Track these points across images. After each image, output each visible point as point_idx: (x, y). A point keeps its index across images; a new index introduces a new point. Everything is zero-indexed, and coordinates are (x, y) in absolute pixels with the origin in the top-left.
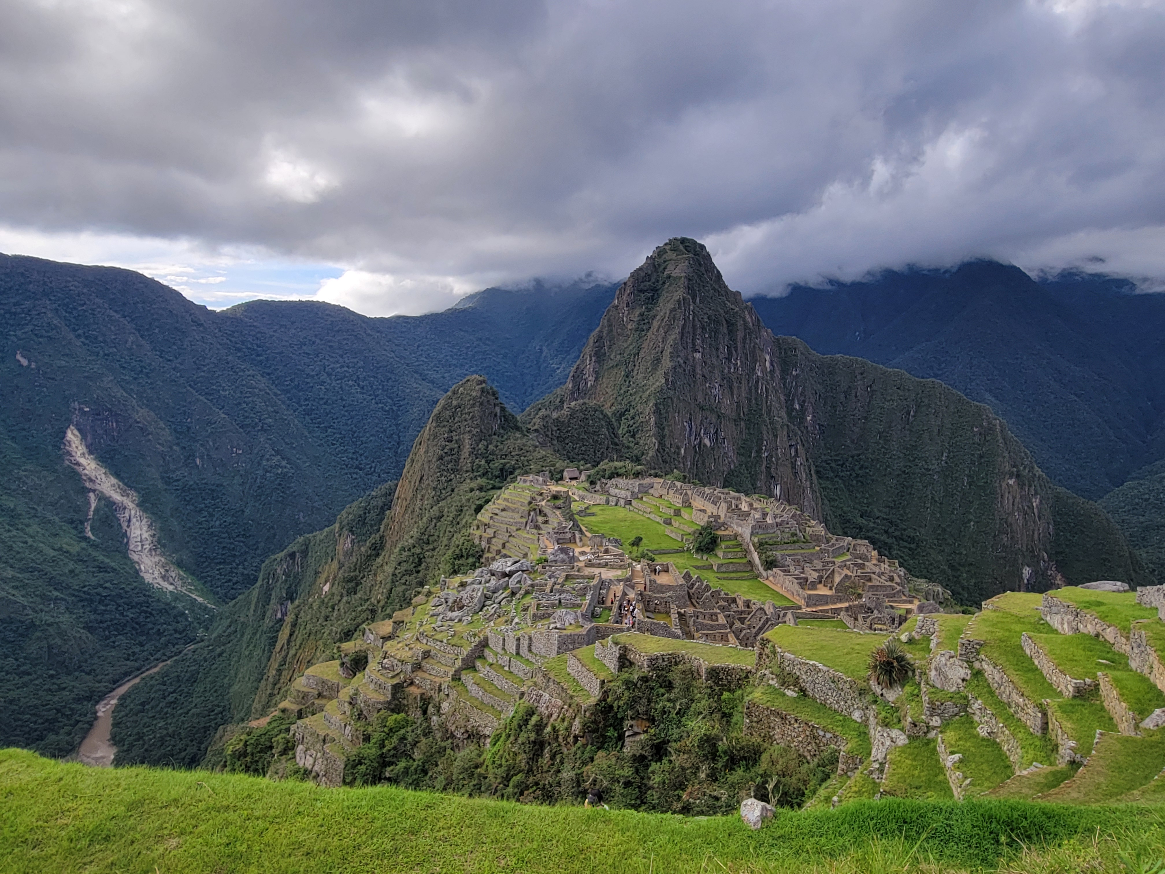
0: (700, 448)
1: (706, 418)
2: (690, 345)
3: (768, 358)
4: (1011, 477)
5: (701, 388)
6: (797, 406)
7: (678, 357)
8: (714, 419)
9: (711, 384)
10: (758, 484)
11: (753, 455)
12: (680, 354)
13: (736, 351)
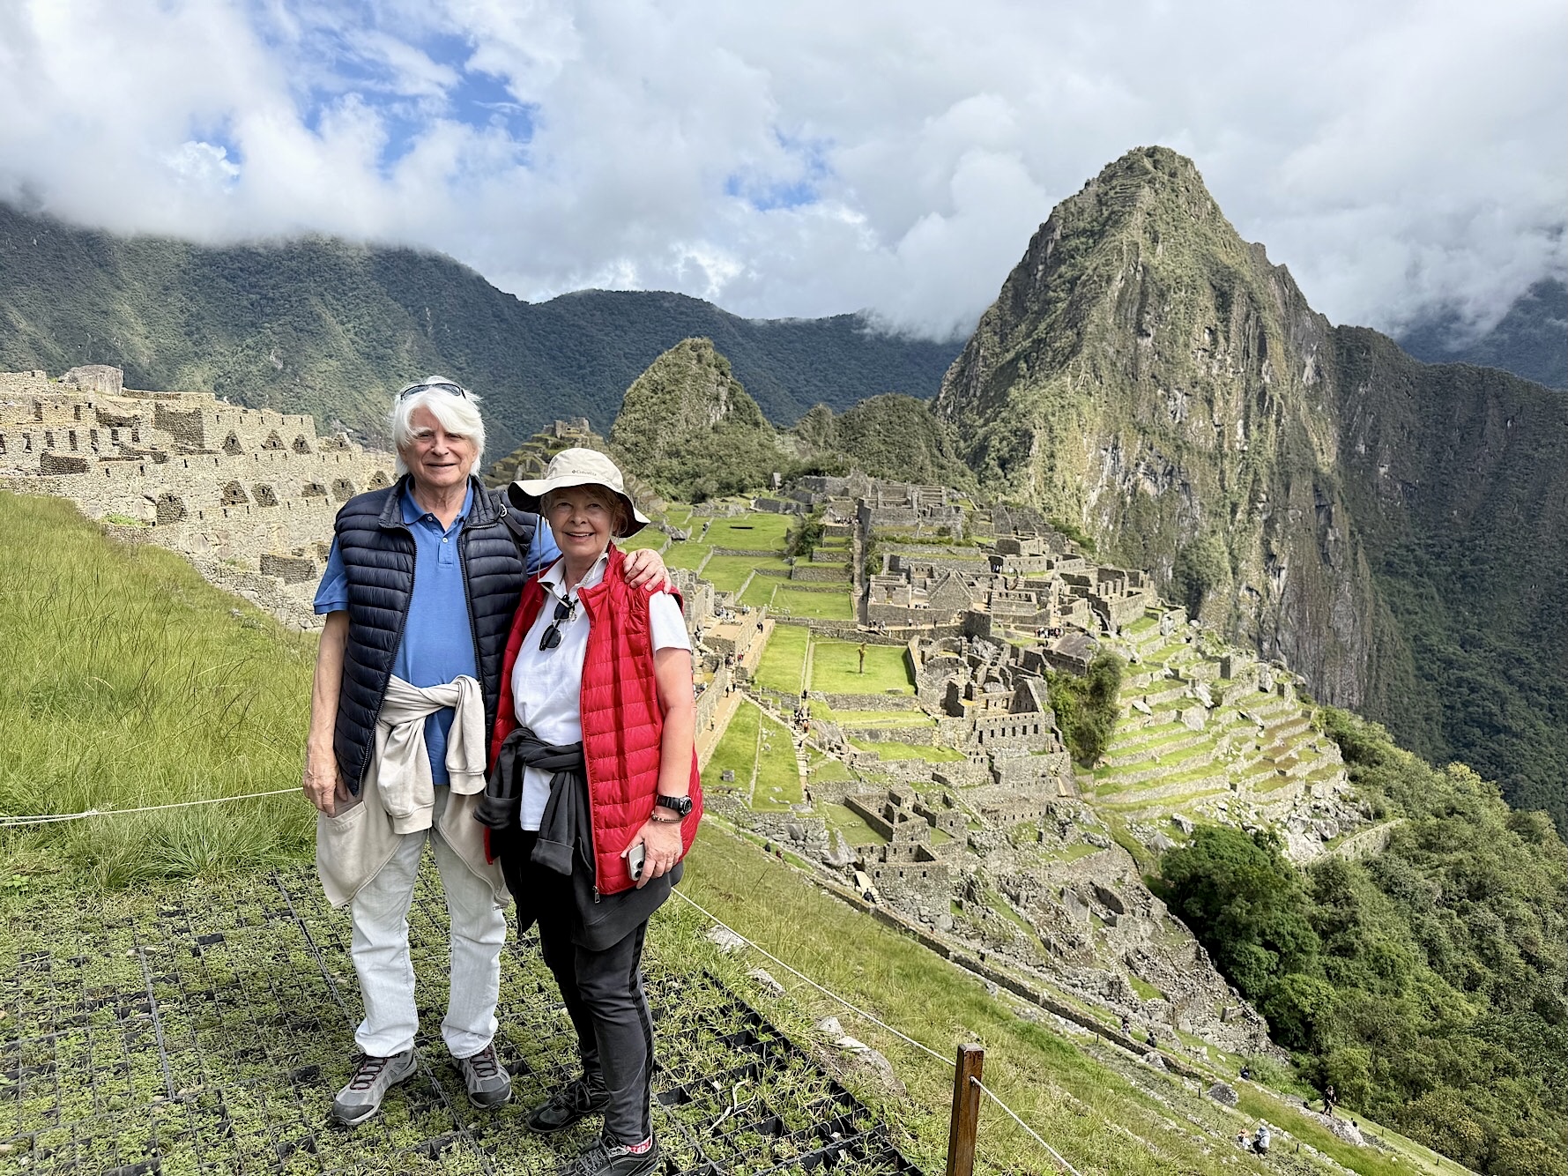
0: (1133, 495)
1: (1151, 449)
2: (1131, 322)
3: (1310, 361)
5: (1146, 396)
6: (1362, 449)
7: (1102, 340)
8: (1167, 451)
9: (1167, 391)
10: (1243, 565)
11: (1239, 516)
12: (1108, 336)
13: (1227, 339)
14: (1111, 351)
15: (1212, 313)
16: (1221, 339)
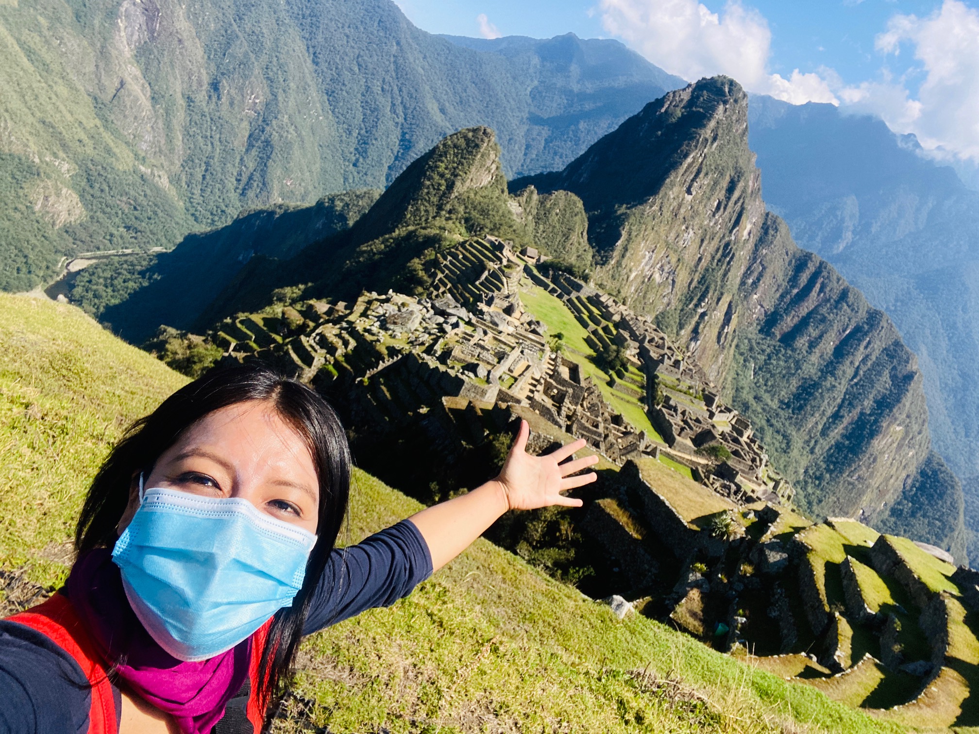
0: (649, 279)
1: (667, 257)
2: (687, 184)
3: (749, 227)
4: (898, 425)
5: (676, 228)
6: (750, 281)
7: (671, 189)
8: (674, 260)
9: (687, 228)
10: (683, 332)
11: (691, 306)
12: (674, 189)
13: (725, 208)
14: (672, 197)
15: (724, 192)
16: (722, 209)
